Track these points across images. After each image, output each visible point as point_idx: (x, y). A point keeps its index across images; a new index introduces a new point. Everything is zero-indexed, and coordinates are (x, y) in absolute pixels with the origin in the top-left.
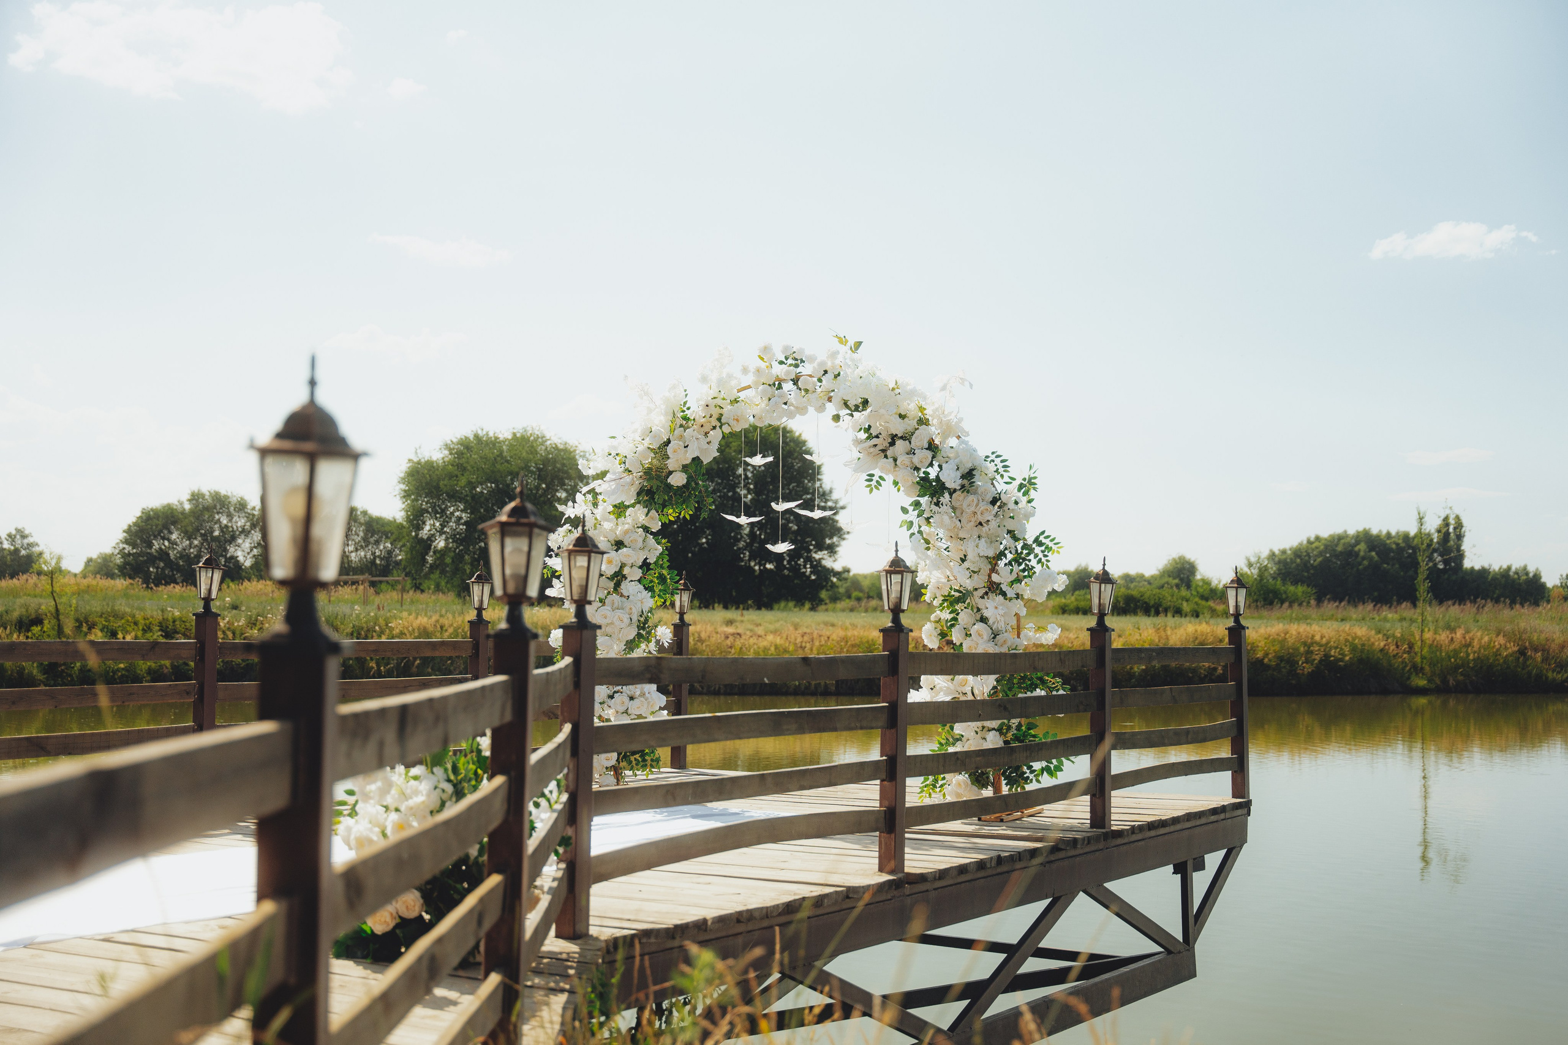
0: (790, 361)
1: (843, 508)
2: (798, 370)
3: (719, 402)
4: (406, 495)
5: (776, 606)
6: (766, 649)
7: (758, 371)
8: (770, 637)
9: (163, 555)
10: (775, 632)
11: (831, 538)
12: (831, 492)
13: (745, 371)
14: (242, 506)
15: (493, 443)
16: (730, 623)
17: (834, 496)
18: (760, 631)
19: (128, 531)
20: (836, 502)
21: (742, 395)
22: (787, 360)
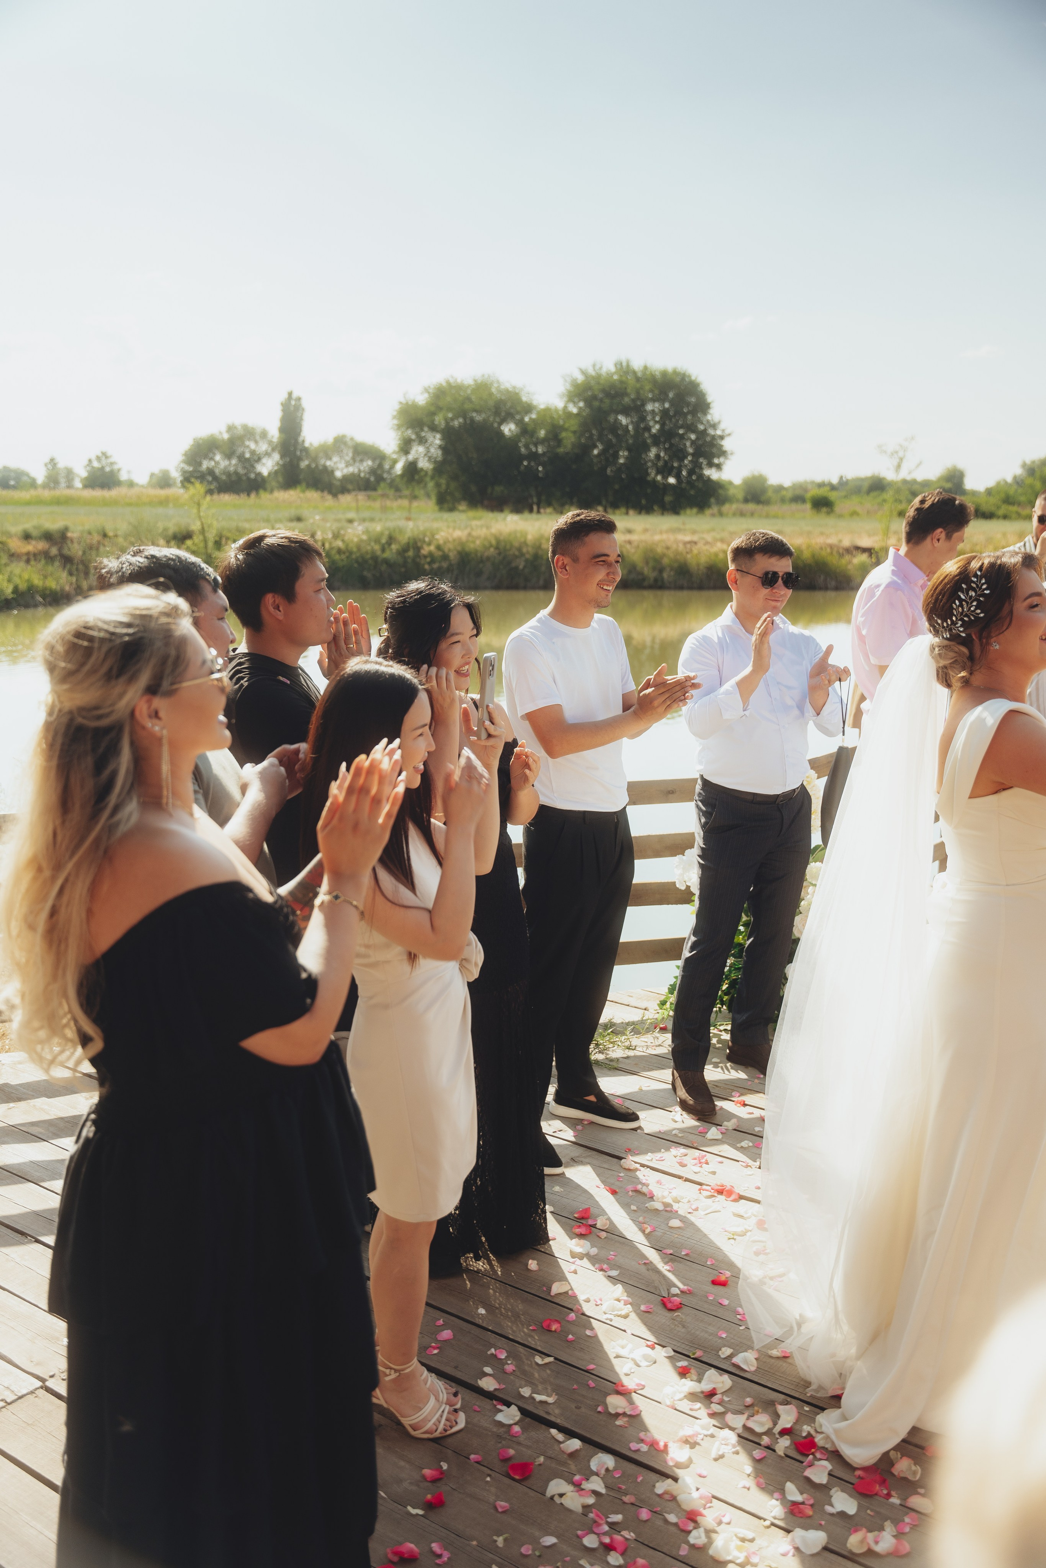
1: (729, 435)
4: (399, 427)
5: (682, 512)
9: (211, 472)
11: (719, 457)
12: (719, 422)
14: (264, 434)
15: (459, 388)
17: (722, 426)
19: (185, 455)
20: (723, 431)
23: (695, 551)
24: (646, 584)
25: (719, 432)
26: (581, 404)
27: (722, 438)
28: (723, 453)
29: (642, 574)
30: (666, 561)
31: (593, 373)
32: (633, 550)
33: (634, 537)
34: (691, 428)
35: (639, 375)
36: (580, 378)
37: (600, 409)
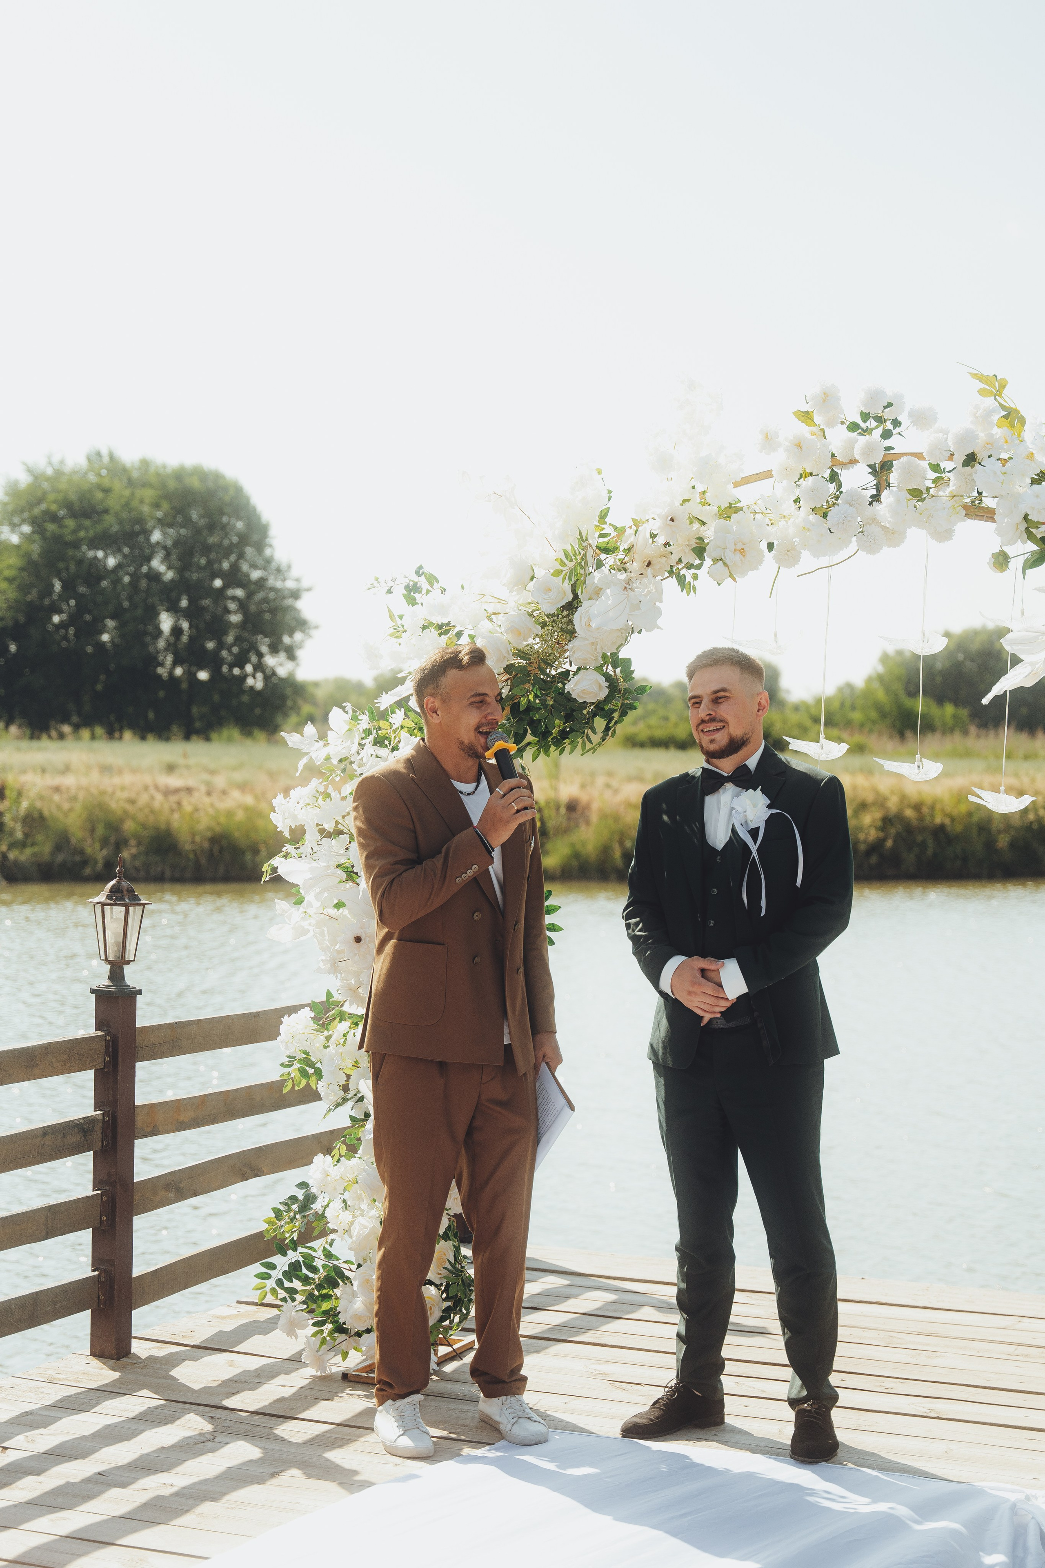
0: (871, 423)
1: (308, 590)
2: (887, 443)
3: (695, 509)
5: (214, 735)
6: (230, 814)
7: (799, 445)
8: (236, 794)
10: (243, 787)
11: (290, 633)
13: (769, 441)
16: (171, 768)
18: (220, 781)
21: (746, 495)
22: (865, 421)
23: (188, 808)
24: (88, 871)
25: (290, 584)
26: (26, 529)
27: (295, 595)
28: (302, 624)
29: (82, 852)
30: (129, 826)
31: (49, 471)
32: (66, 806)
33: (69, 781)
34: (234, 578)
35: (135, 474)
36: (24, 479)
37: (58, 539)
